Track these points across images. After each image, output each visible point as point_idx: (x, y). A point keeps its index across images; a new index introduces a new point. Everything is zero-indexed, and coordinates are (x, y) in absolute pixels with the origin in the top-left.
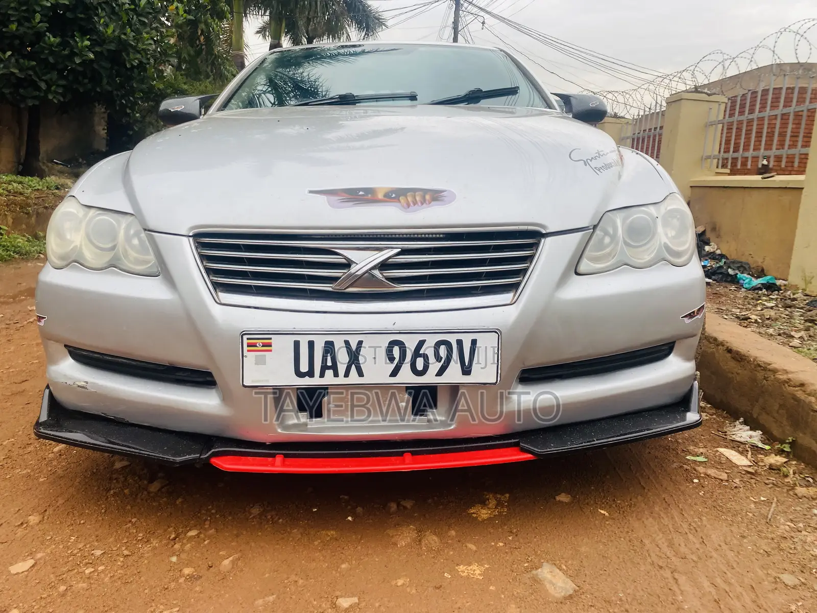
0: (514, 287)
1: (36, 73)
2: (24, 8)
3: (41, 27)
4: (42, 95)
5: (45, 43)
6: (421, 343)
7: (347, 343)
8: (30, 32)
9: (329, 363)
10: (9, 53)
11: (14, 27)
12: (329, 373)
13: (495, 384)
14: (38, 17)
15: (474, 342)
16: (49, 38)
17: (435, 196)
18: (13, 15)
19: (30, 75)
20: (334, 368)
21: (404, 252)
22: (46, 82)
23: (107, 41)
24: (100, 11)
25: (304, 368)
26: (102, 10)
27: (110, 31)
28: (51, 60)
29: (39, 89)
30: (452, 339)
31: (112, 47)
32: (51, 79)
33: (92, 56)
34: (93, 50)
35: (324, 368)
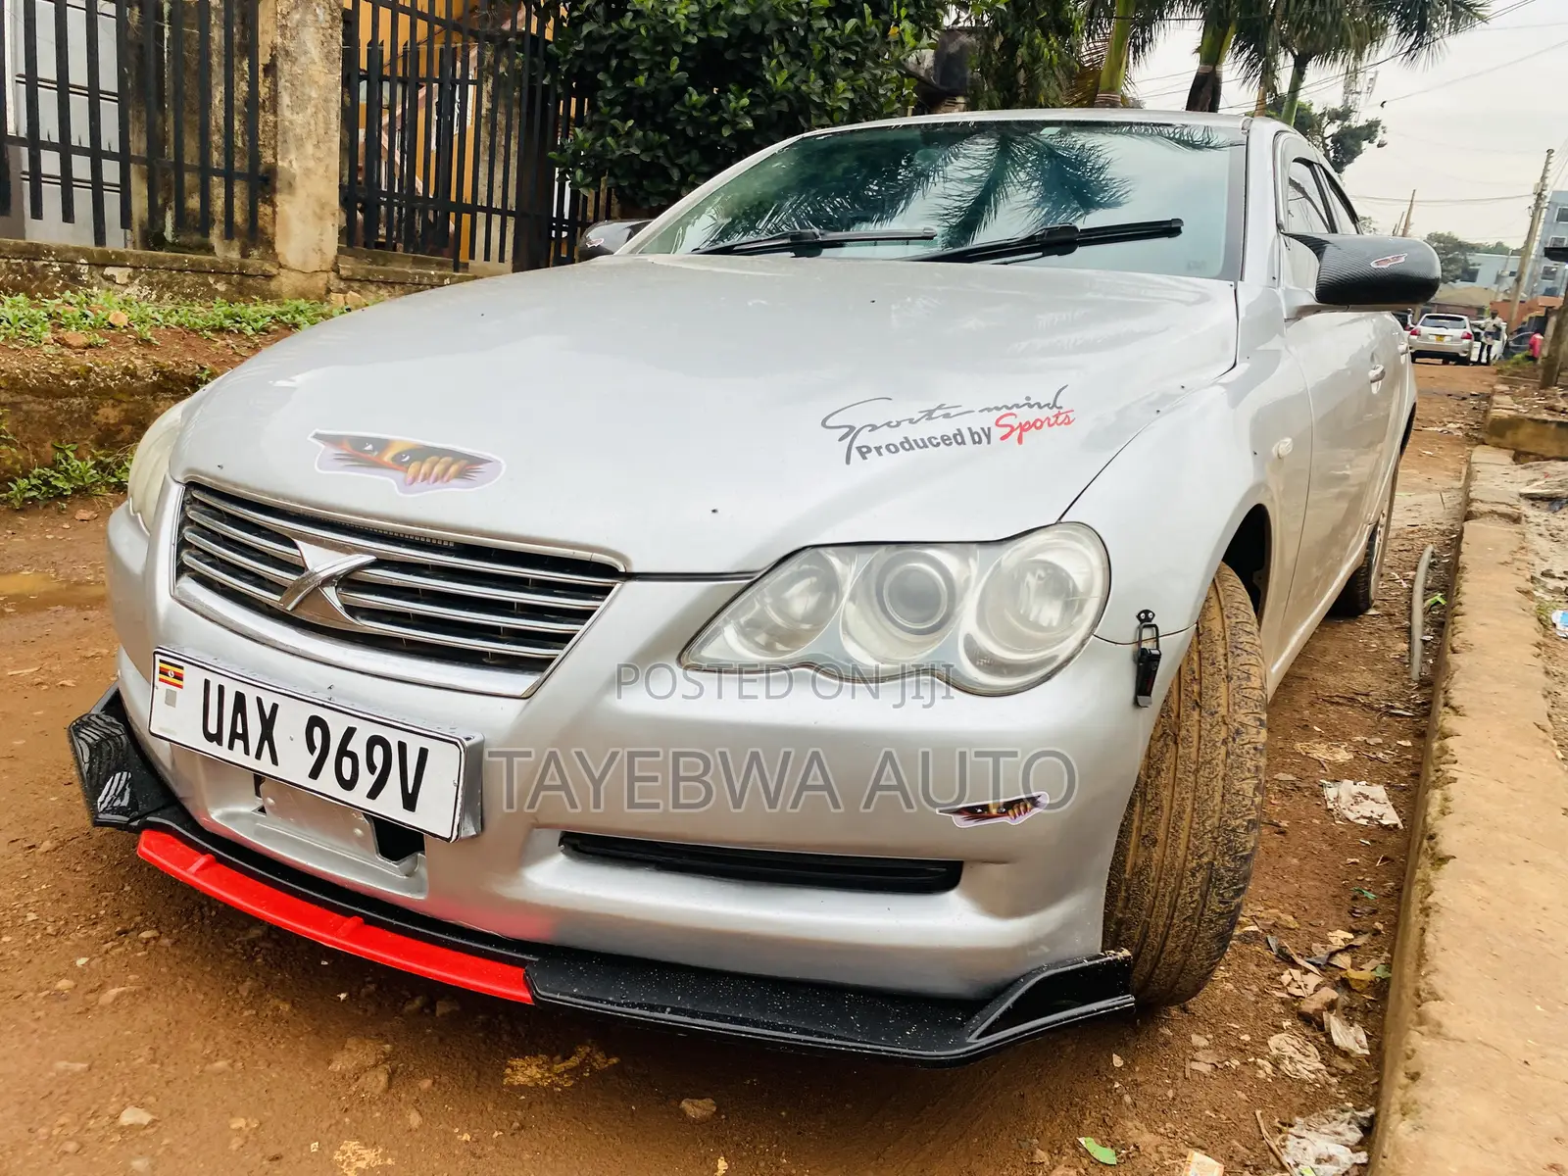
0: (539, 665)
1: (666, 153)
2: (660, 48)
3: (678, 78)
4: (673, 189)
5: (683, 105)
6: (350, 733)
7: (259, 701)
8: (665, 87)
9: (240, 730)
10: (631, 123)
11: (642, 80)
12: (239, 744)
13: (448, 840)
14: (675, 62)
15: (423, 753)
16: (690, 96)
17: (467, 466)
18: (642, 61)
19: (658, 157)
20: (244, 737)
21: (381, 563)
22: (680, 167)
23: (777, 97)
24: (776, 44)
25: (213, 729)
26: (780, 43)
27: (780, 81)
28: (690, 132)
29: (669, 180)
30: (393, 738)
31: (784, 106)
32: (689, 164)
33: (749, 123)
34: (753, 113)
35: (234, 735)
